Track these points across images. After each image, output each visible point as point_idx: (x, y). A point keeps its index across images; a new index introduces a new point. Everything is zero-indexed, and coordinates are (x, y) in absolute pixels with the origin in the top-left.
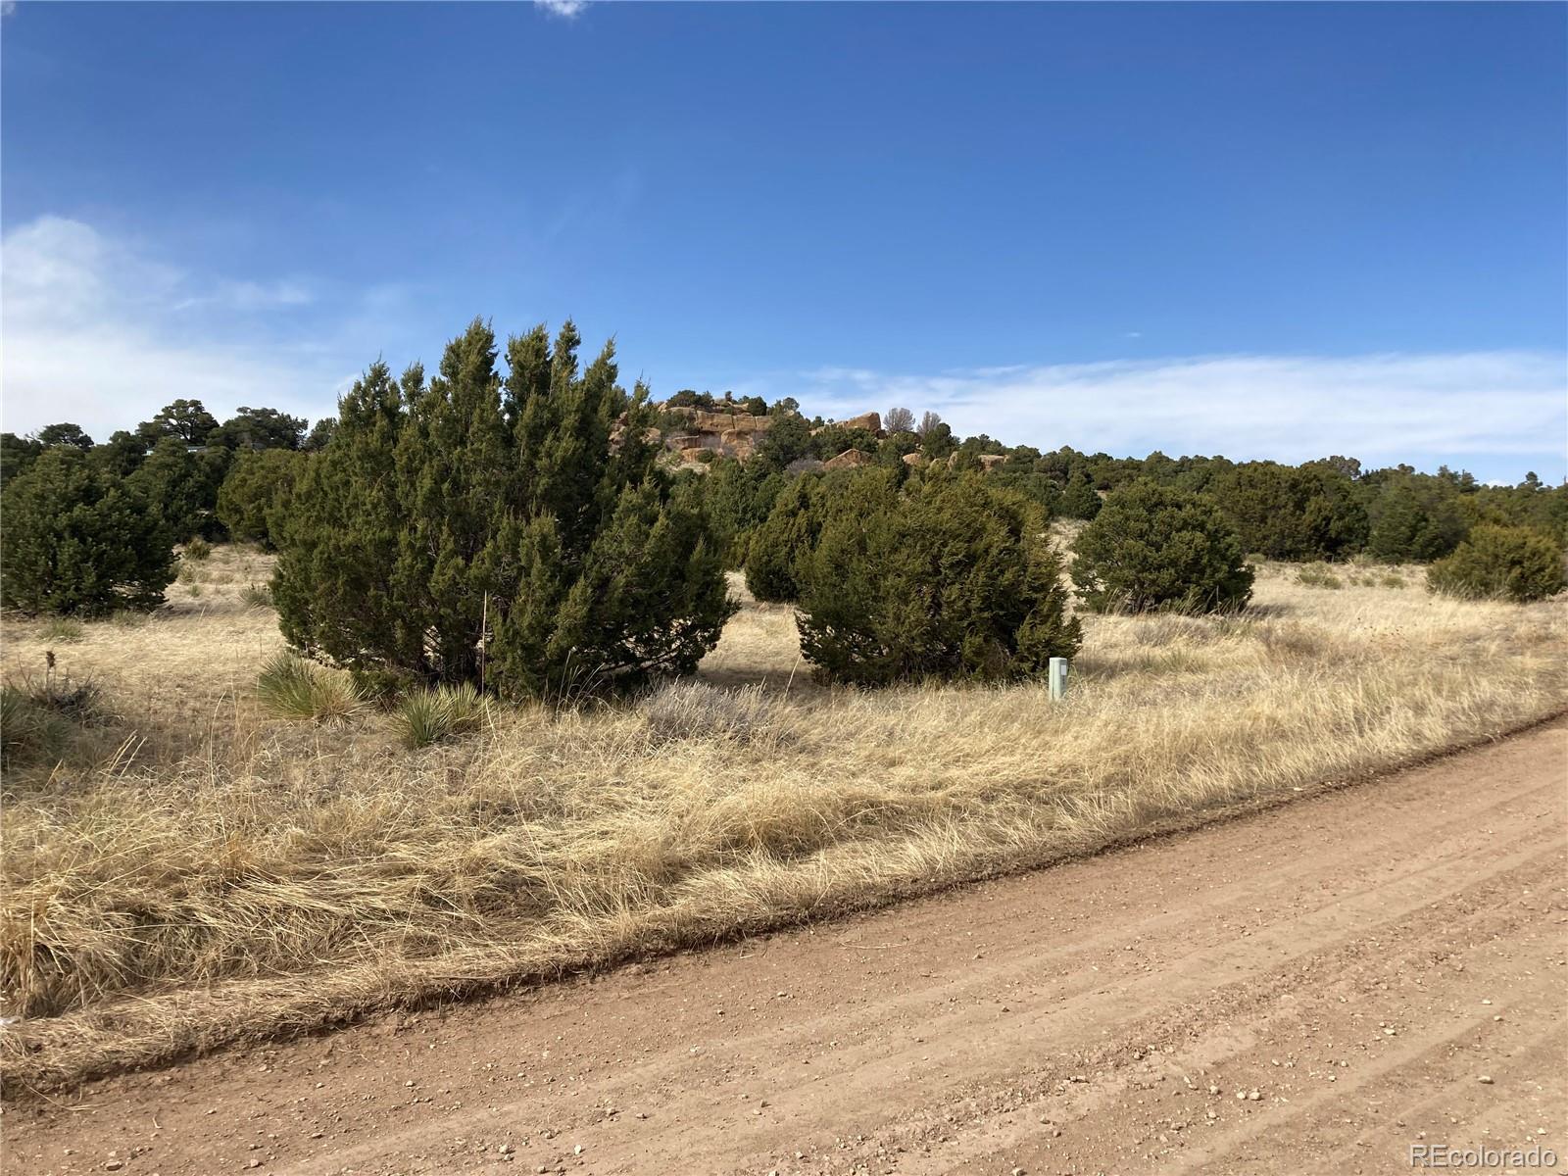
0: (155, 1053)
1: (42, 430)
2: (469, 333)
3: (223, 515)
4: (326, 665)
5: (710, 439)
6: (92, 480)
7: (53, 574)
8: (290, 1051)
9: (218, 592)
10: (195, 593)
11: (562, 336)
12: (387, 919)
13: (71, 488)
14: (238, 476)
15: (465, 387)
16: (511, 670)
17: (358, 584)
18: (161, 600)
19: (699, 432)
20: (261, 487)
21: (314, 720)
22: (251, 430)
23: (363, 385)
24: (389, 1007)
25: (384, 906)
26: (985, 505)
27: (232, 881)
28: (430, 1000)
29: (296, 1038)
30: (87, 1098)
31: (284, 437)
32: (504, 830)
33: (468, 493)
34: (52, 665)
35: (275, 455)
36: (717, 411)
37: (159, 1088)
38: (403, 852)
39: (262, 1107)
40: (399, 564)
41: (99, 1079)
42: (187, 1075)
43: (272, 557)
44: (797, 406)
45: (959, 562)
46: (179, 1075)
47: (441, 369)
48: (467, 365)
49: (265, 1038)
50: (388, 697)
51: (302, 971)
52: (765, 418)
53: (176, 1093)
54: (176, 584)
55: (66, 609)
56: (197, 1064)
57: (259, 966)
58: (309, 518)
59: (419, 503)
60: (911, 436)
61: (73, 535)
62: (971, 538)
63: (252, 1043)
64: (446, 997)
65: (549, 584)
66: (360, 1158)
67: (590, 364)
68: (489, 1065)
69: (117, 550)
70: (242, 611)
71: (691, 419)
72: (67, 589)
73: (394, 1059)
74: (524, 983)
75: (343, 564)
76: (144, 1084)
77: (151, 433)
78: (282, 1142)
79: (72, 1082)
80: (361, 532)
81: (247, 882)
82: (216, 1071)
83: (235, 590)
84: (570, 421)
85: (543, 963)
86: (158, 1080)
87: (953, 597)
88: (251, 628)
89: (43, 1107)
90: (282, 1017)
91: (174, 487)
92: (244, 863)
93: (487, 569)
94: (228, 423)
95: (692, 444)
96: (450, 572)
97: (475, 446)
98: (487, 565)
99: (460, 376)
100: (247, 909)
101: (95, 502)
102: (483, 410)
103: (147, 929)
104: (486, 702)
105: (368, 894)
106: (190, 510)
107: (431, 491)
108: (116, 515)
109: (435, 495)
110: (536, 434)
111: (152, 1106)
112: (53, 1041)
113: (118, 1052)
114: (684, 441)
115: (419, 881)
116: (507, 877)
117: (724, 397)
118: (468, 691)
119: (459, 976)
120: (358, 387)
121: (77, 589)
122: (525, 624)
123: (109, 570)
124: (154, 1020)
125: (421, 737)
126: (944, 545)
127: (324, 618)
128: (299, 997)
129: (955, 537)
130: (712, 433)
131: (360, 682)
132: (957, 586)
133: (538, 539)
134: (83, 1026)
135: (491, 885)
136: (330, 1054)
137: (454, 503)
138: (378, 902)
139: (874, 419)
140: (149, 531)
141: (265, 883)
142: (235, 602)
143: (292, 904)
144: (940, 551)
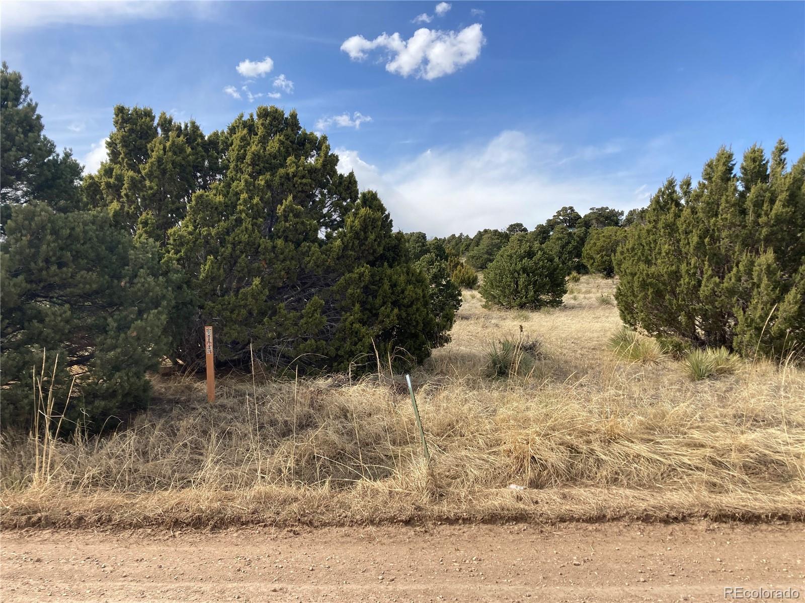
0: (588, 515)
1: (508, 226)
2: (718, 155)
3: (585, 261)
4: (643, 335)
6: (531, 247)
7: (516, 291)
8: (651, 528)
9: (585, 298)
10: (575, 298)
11: (777, 148)
12: (692, 469)
13: (522, 251)
14: (592, 242)
15: (716, 185)
16: (749, 341)
17: (659, 294)
18: (561, 302)
20: (603, 246)
21: (640, 363)
22: (596, 218)
23: (663, 189)
24: (701, 516)
25: (689, 462)
27: (611, 439)
28: (723, 517)
29: (653, 522)
30: (560, 529)
31: (612, 221)
32: (755, 430)
33: (720, 243)
34: (522, 331)
35: (609, 230)
37: (590, 531)
38: (697, 435)
39: (641, 553)
40: (682, 282)
41: (565, 522)
42: (603, 528)
43: (609, 280)
46: (600, 528)
47: (702, 176)
48: (717, 172)
49: (638, 519)
50: (678, 353)
51: (648, 488)
53: (599, 536)
54: (567, 295)
55: (522, 306)
56: (607, 524)
57: (627, 482)
58: (633, 261)
59: (691, 251)
61: (524, 273)
63: (632, 520)
64: (733, 518)
65: (772, 293)
66: (697, 592)
67: (795, 162)
68: (764, 560)
69: (542, 280)
70: (598, 308)
72: (522, 298)
73: (707, 545)
74: (780, 518)
75: (651, 284)
76: (585, 528)
77: (552, 224)
78: (654, 573)
79: (554, 521)
80: (661, 267)
81: (618, 441)
82: (616, 530)
83: (594, 296)
84: (783, 196)
85: (791, 509)
86: (590, 528)
88: (603, 316)
89: (543, 529)
90: (645, 510)
91: (563, 249)
92: (616, 431)
93: (733, 283)
94: (585, 216)
96: (711, 286)
97: (723, 216)
98: (733, 280)
99: (713, 179)
100: (619, 453)
101: (532, 257)
102: (727, 196)
103: (575, 456)
104: (735, 358)
105: (679, 454)
106: (570, 259)
107: (698, 243)
108: (541, 263)
109: (700, 245)
110: (758, 204)
111: (590, 539)
112: (542, 500)
113: (572, 511)
115: (708, 452)
116: (760, 457)
118: (724, 352)
119: (740, 507)
120: (660, 191)
121: (526, 298)
122: (758, 315)
123: (539, 289)
124: (584, 499)
125: (699, 375)
127: (642, 312)
128: (652, 502)
131: (663, 344)
133: (765, 267)
134: (554, 496)
135: (751, 460)
136: (671, 534)
137: (712, 249)
138: (686, 460)
140: (555, 270)
141: (627, 442)
142: (594, 303)
143: (641, 454)
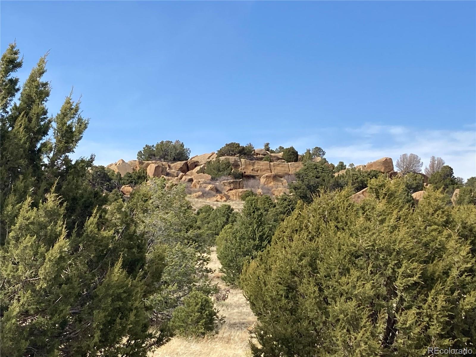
5: (252, 182)
19: (243, 176)
26: (447, 223)
36: (258, 159)
44: (324, 154)
45: (416, 284)
52: (296, 164)
60: (419, 177)
62: (429, 257)
71: (236, 166)
87: (409, 323)
95: (236, 186)
114: (230, 183)
117: (263, 148)
126: (399, 265)
129: (411, 257)
130: (253, 177)
132: (414, 310)
139: (388, 163)
144: (394, 271)
